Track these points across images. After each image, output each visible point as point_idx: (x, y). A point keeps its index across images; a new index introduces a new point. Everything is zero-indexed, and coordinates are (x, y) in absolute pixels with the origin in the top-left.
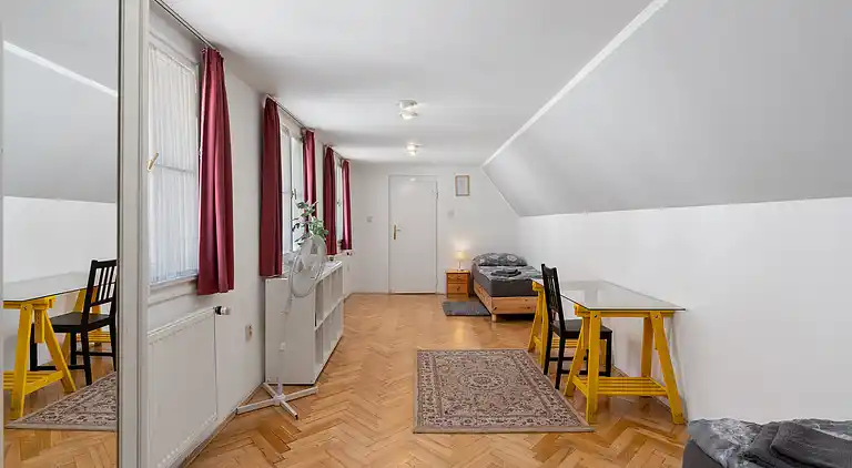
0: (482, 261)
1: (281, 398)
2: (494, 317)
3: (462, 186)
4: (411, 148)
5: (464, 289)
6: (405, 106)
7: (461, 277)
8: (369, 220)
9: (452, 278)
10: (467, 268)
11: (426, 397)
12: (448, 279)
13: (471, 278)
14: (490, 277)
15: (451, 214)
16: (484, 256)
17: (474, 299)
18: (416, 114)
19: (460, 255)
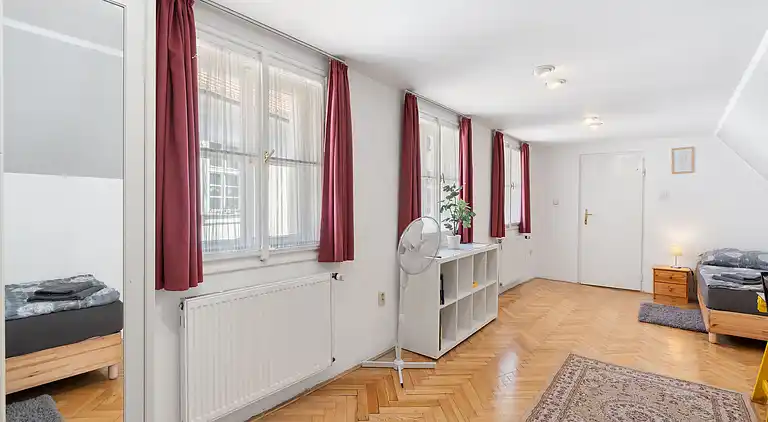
0: (711, 258)
1: (400, 363)
2: (712, 337)
3: (684, 161)
4: (589, 121)
5: (681, 290)
6: (540, 73)
7: (676, 275)
8: (556, 204)
9: (659, 275)
10: (688, 265)
11: (545, 412)
12: (655, 276)
13: (692, 278)
14: (709, 281)
15: (664, 196)
16: (715, 252)
17: (694, 305)
18: (563, 81)
19: (677, 249)
